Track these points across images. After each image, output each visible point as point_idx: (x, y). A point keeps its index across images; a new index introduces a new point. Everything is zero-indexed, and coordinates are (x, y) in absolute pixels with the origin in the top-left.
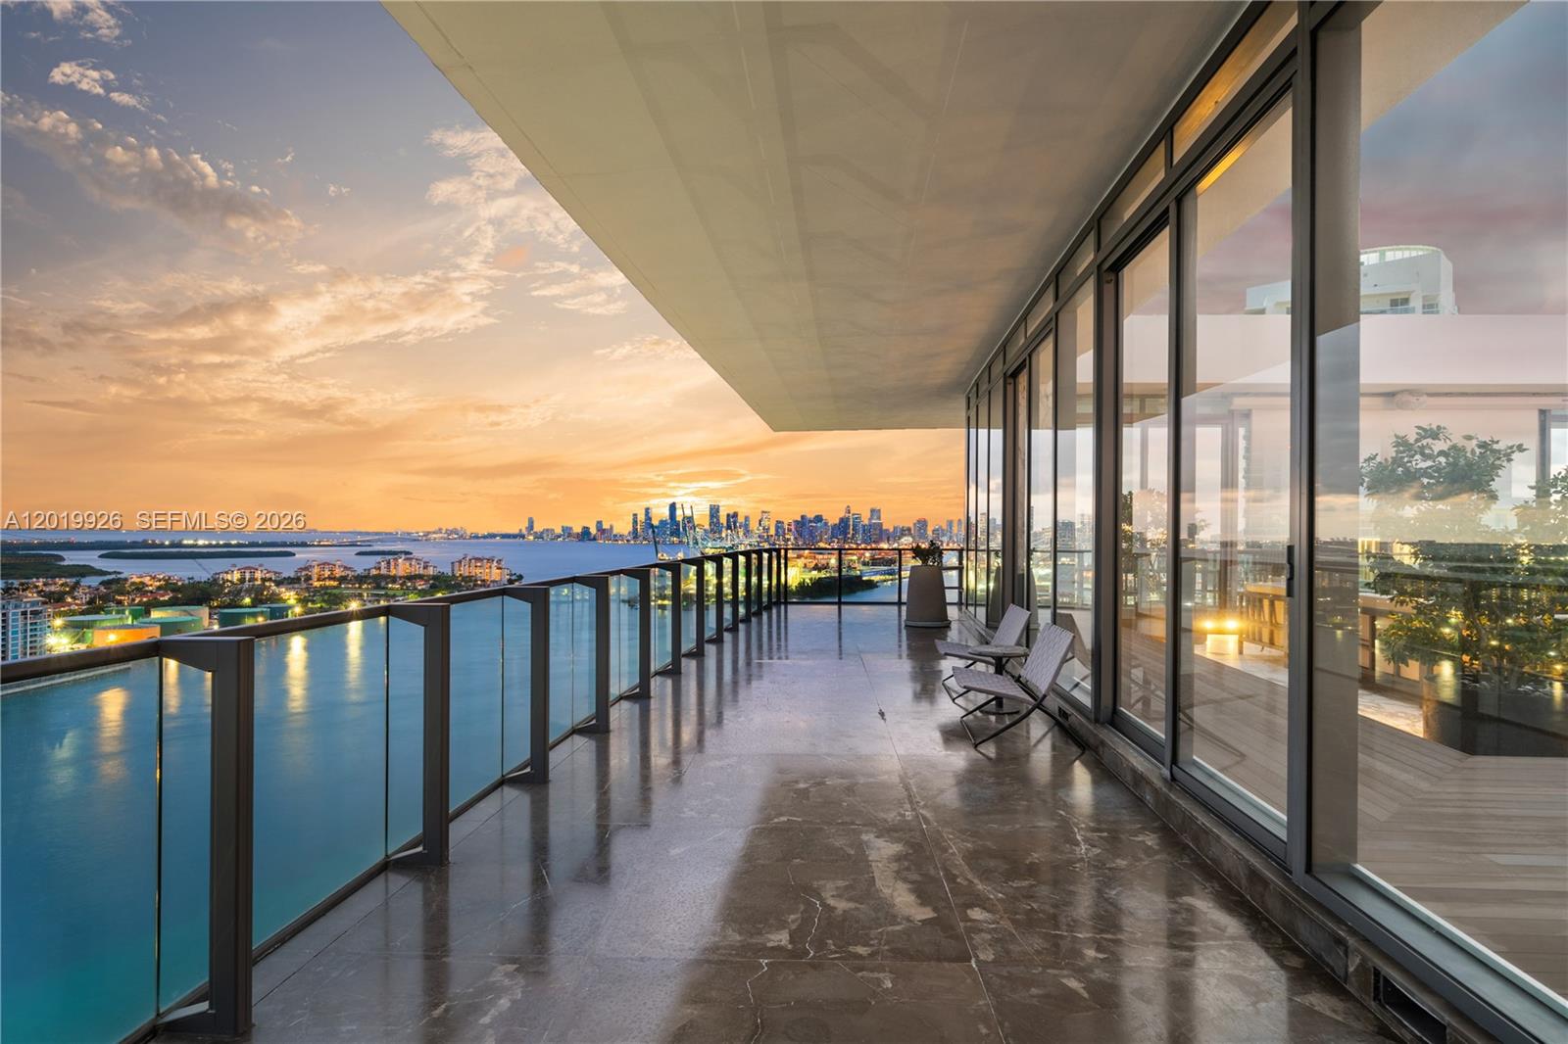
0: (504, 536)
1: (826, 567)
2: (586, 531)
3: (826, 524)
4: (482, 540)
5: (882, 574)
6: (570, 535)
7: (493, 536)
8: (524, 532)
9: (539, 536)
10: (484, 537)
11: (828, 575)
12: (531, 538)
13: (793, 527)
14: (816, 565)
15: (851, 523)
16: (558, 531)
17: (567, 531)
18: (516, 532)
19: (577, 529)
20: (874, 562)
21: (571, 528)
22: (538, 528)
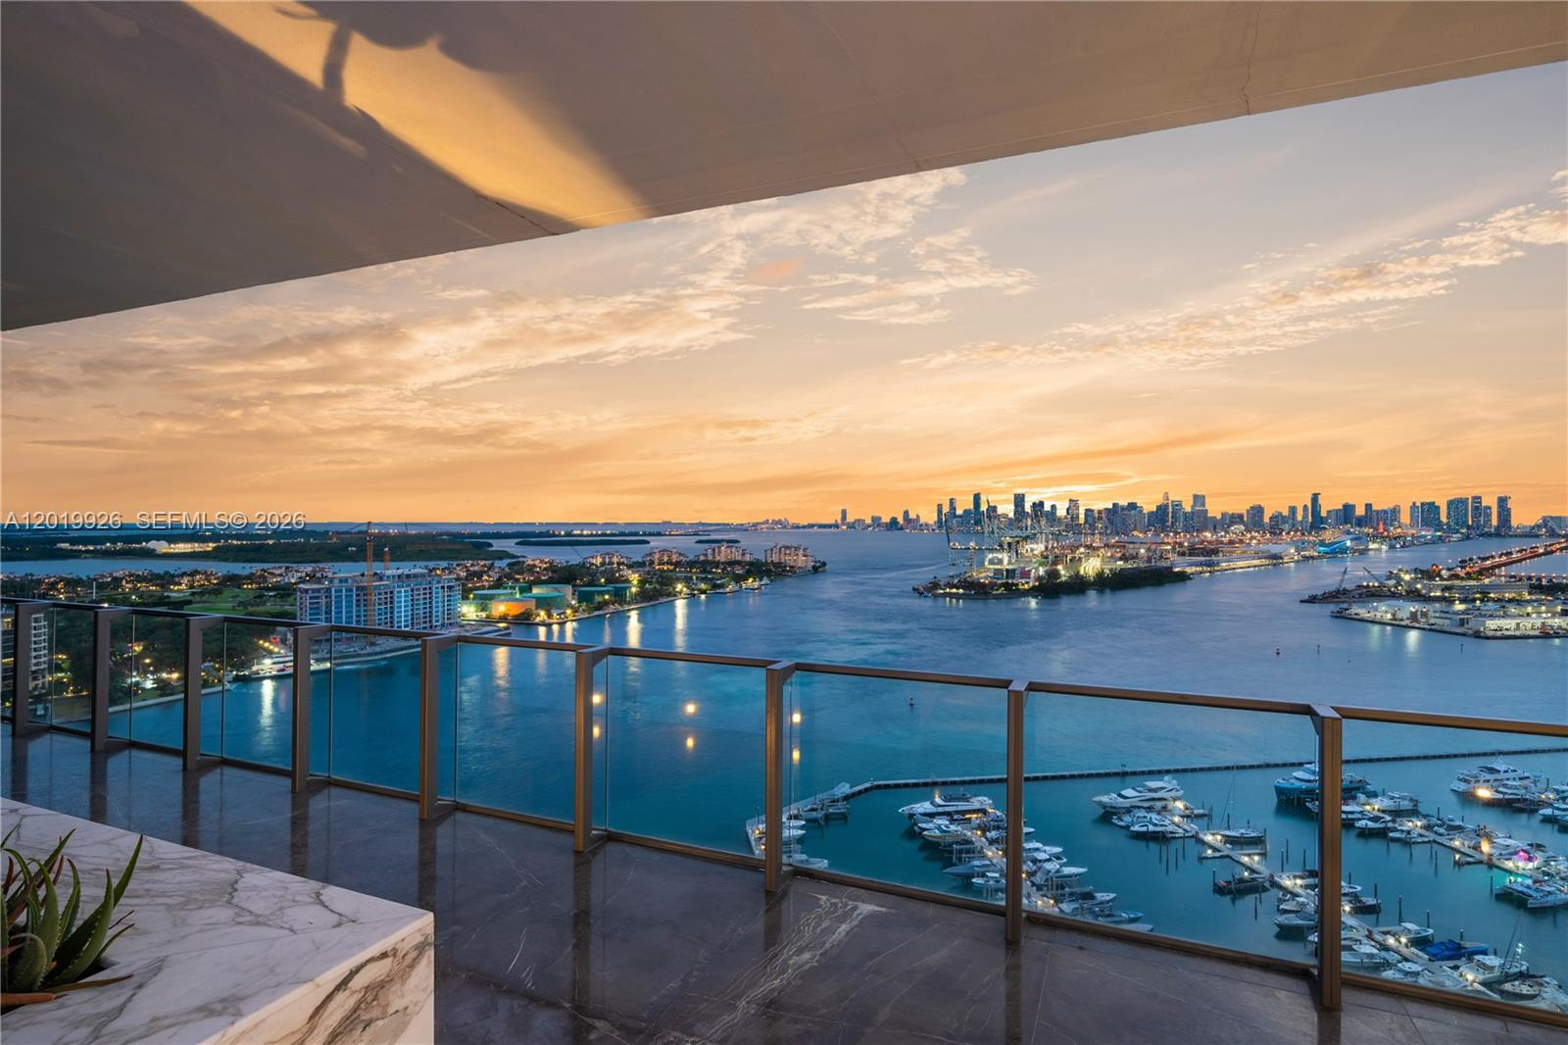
0: (821, 526)
1: (1135, 557)
2: (894, 521)
3: (1141, 511)
4: (801, 530)
5: (1197, 566)
6: (879, 525)
7: (811, 526)
8: (839, 522)
9: (851, 526)
10: (804, 527)
11: (1135, 565)
12: (844, 527)
13: (1103, 515)
14: (1124, 555)
15: (1170, 510)
16: (869, 521)
17: (876, 520)
18: (833, 522)
19: (886, 519)
20: (1193, 551)
21: (880, 518)
22: (850, 519)
